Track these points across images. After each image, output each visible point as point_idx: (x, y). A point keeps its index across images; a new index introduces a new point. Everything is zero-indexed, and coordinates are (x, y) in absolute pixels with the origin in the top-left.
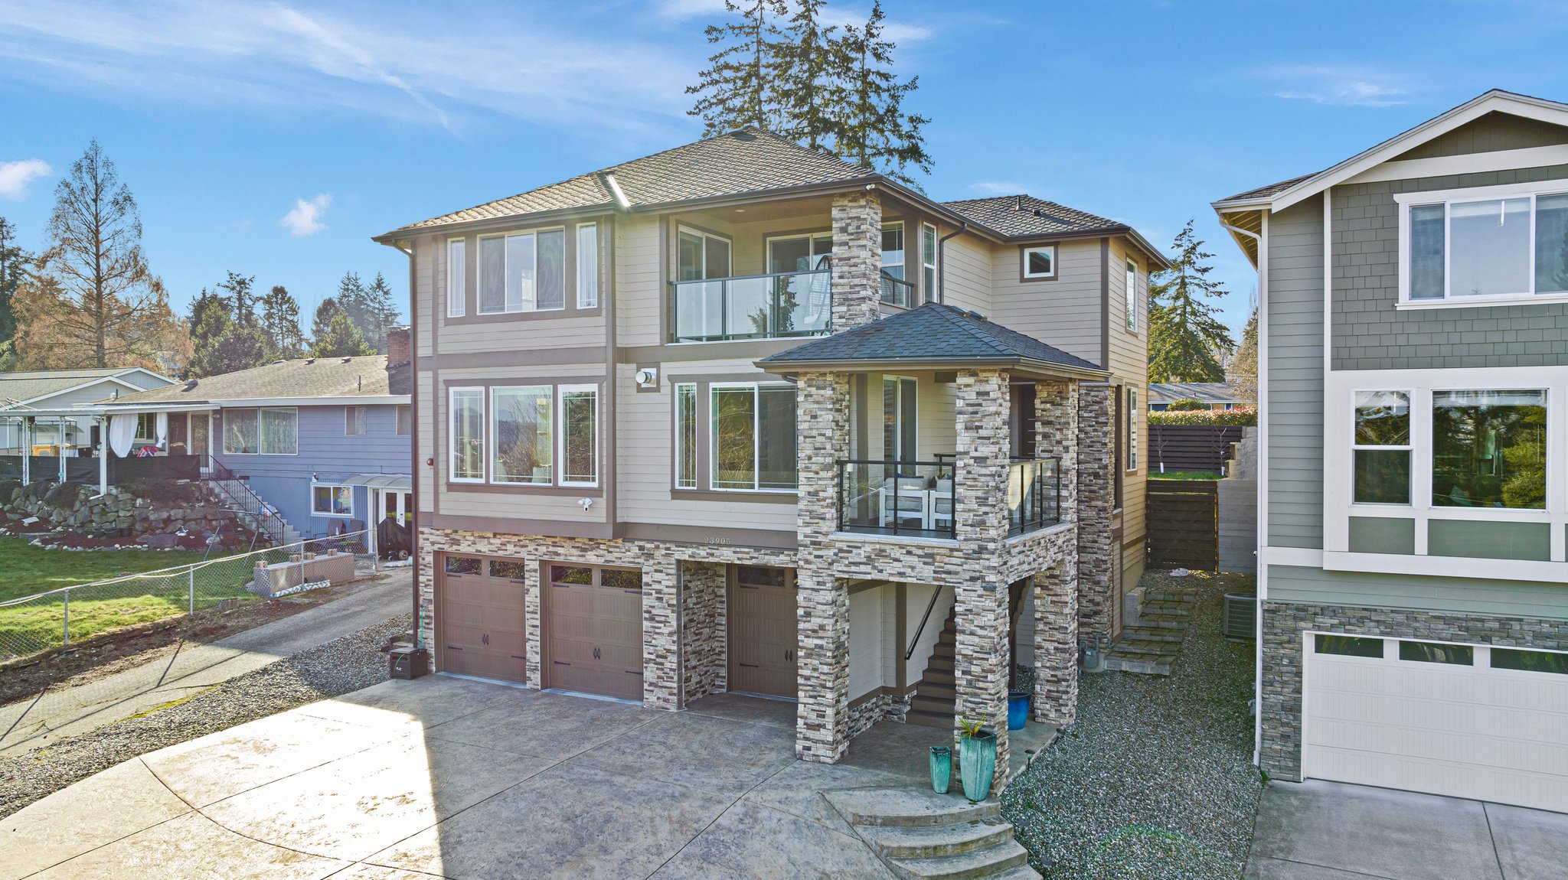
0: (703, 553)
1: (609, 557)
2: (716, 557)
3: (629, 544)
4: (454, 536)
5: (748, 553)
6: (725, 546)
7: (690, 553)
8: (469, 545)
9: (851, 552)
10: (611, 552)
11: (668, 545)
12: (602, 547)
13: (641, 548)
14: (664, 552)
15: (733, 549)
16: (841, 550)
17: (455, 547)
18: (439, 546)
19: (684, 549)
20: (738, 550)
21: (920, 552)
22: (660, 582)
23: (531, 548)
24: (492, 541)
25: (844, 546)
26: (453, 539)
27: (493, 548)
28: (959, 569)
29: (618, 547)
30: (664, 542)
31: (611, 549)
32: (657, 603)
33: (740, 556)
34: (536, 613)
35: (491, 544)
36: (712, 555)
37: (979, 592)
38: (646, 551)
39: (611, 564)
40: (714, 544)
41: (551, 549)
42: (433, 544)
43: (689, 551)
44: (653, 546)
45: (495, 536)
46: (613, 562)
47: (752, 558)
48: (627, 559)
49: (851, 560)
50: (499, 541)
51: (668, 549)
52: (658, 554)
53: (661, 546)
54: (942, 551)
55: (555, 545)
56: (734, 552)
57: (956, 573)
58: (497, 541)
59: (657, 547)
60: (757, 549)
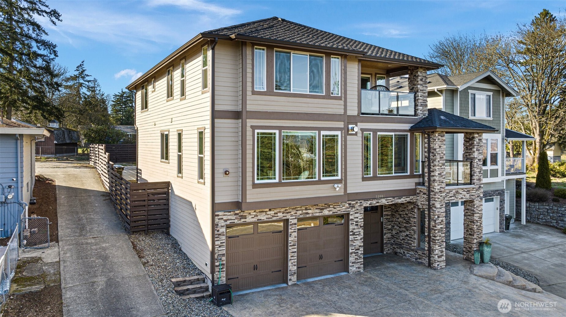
0: (375, 202)
1: (335, 210)
2: (380, 203)
3: (344, 203)
4: (242, 214)
5: (390, 200)
6: (383, 198)
7: (369, 203)
8: (252, 218)
9: (450, 193)
10: (335, 208)
11: (361, 201)
12: (331, 206)
13: (350, 204)
14: (359, 204)
15: (386, 199)
16: (448, 193)
17: (242, 220)
18: (231, 221)
19: (367, 202)
20: (388, 199)
21: (466, 190)
22: (357, 218)
23: (292, 213)
24: (268, 213)
25: (448, 191)
26: (241, 216)
27: (269, 216)
28: (475, 194)
29: (339, 205)
30: (359, 200)
31: (335, 207)
32: (356, 227)
33: (388, 201)
34: (295, 245)
35: (268, 214)
36: (378, 202)
37: (479, 200)
38: (351, 205)
39: (335, 213)
40: (379, 198)
41: (304, 211)
42: (226, 221)
43: (369, 202)
44: (355, 202)
45: (270, 210)
46: (337, 212)
47: (392, 201)
48: (343, 210)
49: (450, 196)
50: (273, 212)
51: (361, 203)
52: (357, 206)
53: (358, 202)
54: (471, 189)
55: (306, 209)
56: (386, 200)
57: (474, 195)
58: (272, 213)
59: (357, 203)
60: (394, 197)
